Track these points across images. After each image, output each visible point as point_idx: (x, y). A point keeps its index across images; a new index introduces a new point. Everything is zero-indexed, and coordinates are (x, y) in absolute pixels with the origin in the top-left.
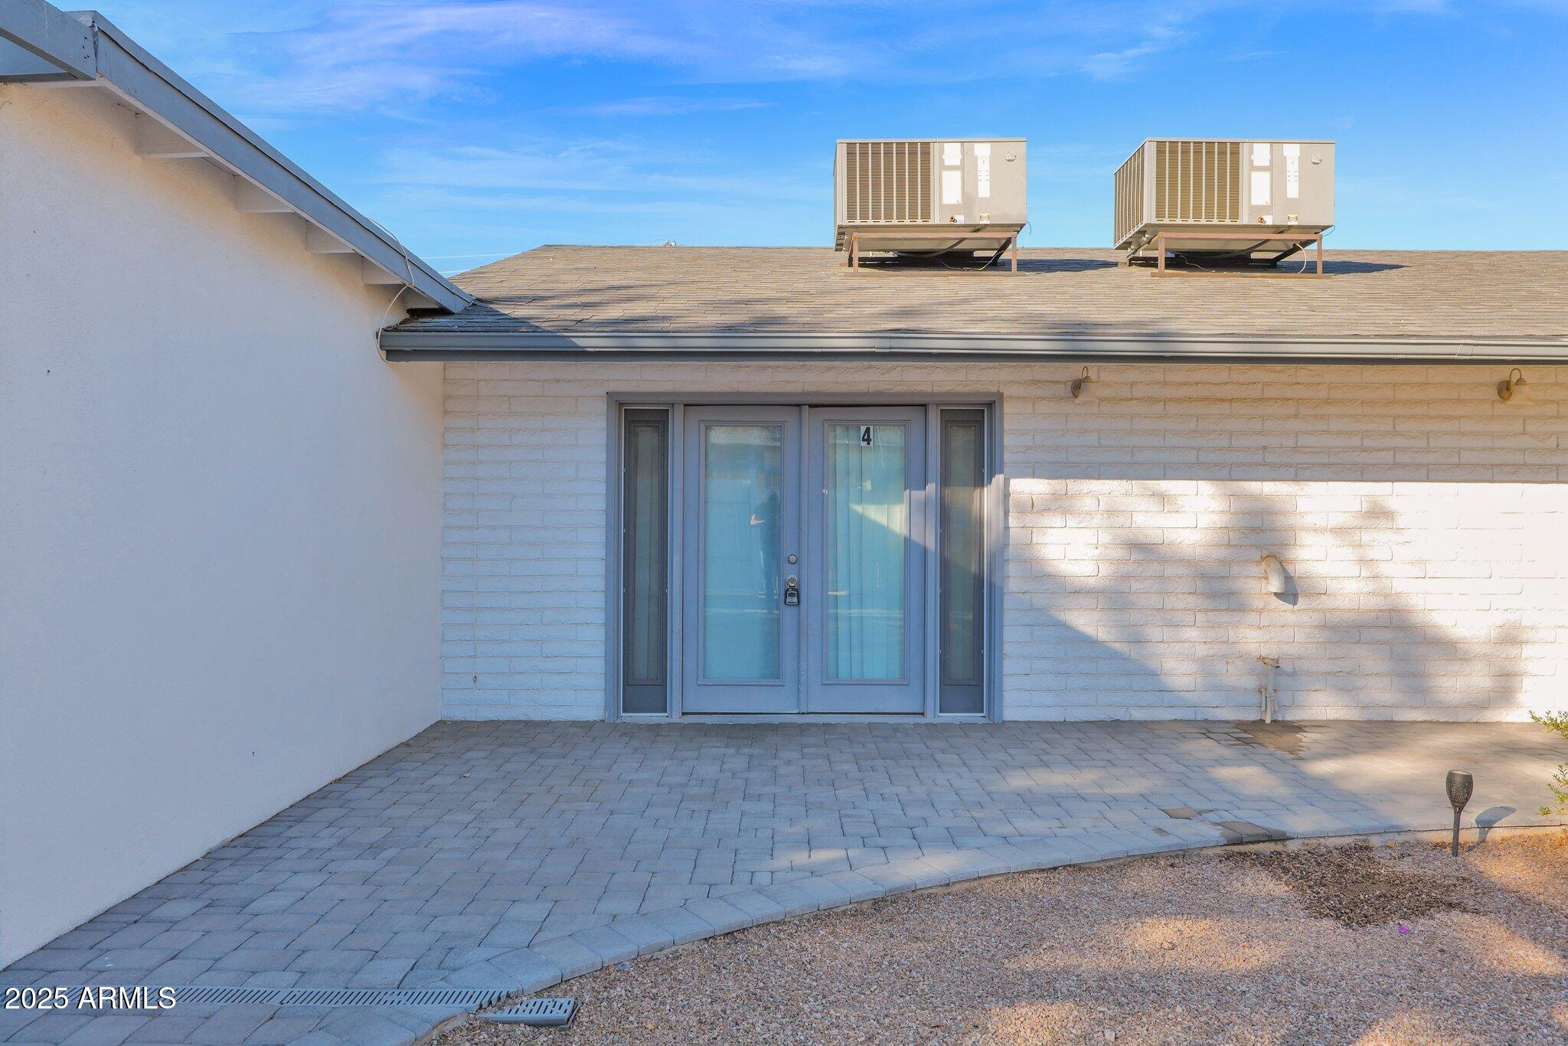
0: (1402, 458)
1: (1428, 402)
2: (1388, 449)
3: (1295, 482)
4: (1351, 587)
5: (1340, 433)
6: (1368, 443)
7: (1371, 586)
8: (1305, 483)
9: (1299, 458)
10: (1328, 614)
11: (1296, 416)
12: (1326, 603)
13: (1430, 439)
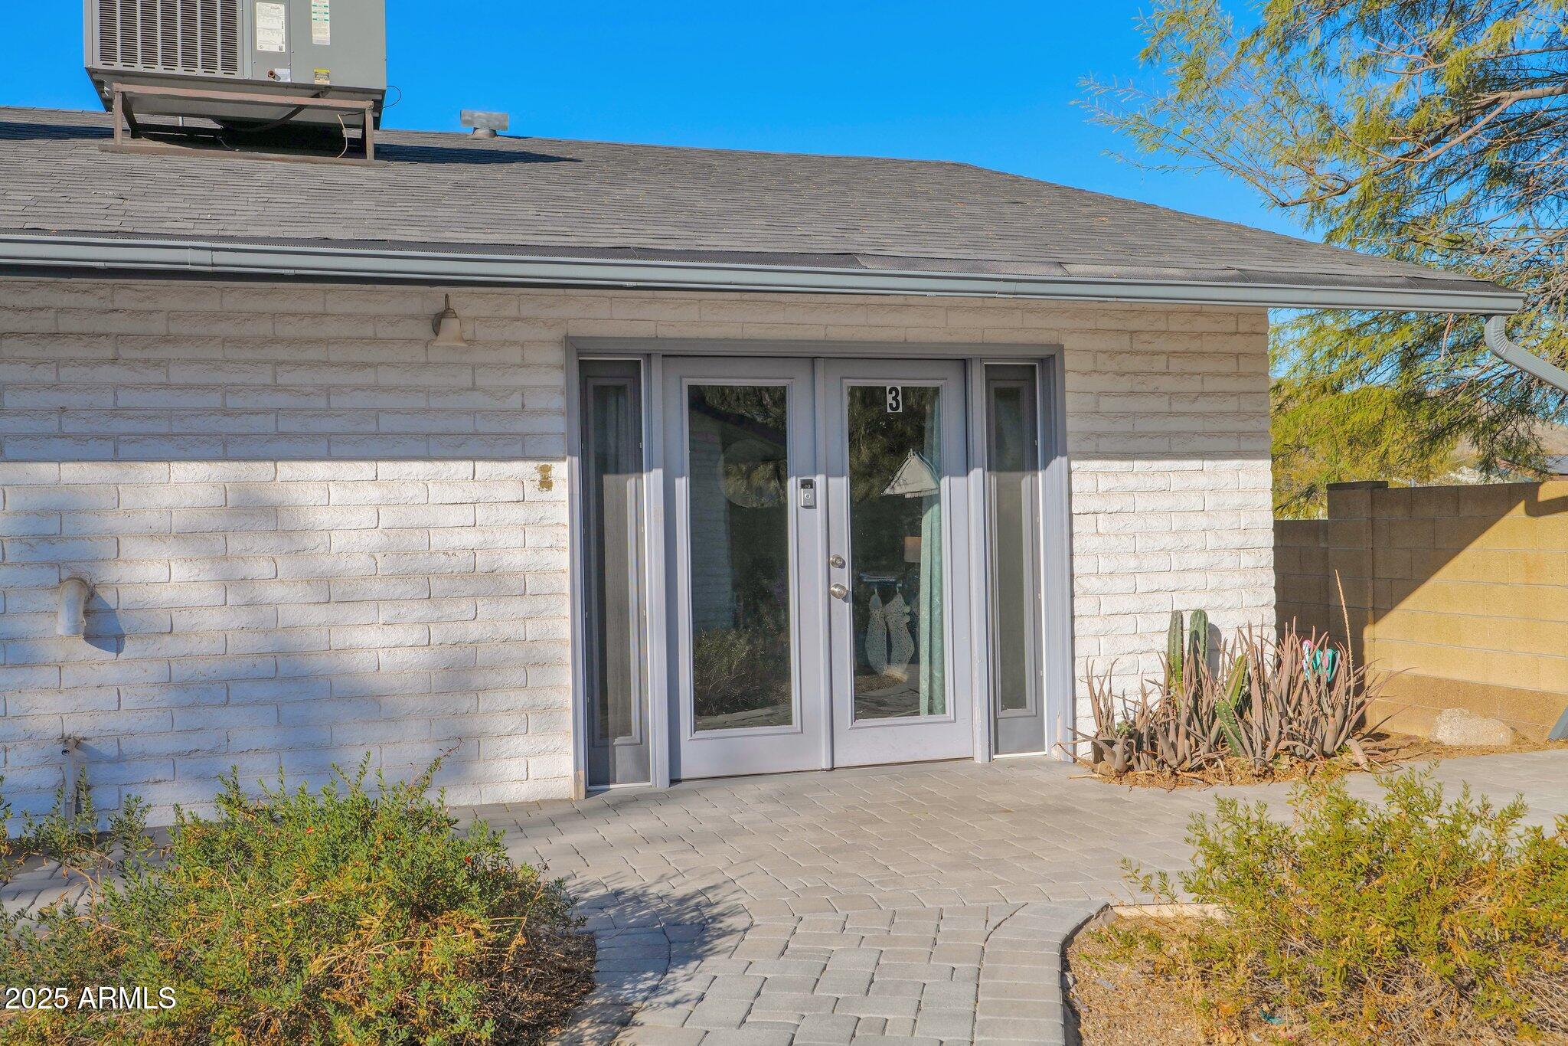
0: (288, 425)
1: (328, 342)
2: (266, 412)
3: (114, 463)
4: (214, 620)
5: (187, 387)
6: (234, 402)
7: (244, 617)
8: (132, 464)
9: (121, 426)
10: (174, 665)
11: (114, 361)
12: (171, 647)
13: (331, 396)
